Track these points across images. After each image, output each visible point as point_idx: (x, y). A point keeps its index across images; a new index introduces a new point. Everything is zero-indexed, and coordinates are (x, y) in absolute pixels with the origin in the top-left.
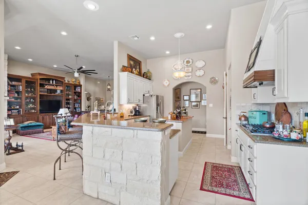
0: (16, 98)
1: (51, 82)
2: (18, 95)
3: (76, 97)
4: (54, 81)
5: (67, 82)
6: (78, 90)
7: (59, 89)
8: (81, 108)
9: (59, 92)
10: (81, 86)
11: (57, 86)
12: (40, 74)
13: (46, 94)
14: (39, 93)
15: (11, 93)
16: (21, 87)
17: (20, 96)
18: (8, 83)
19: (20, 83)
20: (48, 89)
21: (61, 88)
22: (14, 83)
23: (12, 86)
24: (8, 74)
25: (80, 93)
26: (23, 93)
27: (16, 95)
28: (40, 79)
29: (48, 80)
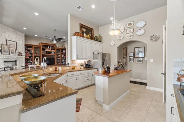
0: (30, 57)
1: (49, 47)
2: (31, 55)
3: (63, 56)
4: (50, 47)
5: (57, 47)
6: (64, 51)
7: (53, 51)
8: (66, 62)
9: (53, 53)
10: (65, 49)
11: (52, 50)
12: (42, 43)
13: (45, 54)
14: (42, 54)
15: (27, 54)
16: (32, 51)
17: (32, 56)
18: (25, 48)
19: (32, 49)
20: (47, 52)
21: (54, 51)
23: (28, 50)
24: (25, 44)
25: (65, 53)
26: (33, 54)
28: (42, 46)
29: (47, 46)
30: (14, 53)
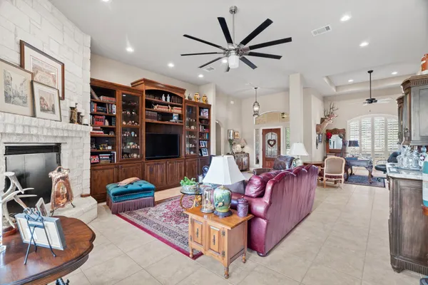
0: (106, 130)
1: (164, 98)
2: (110, 124)
3: (201, 129)
4: (168, 98)
5: (187, 98)
6: (205, 114)
7: (176, 111)
8: (209, 148)
9: (175, 118)
10: (209, 107)
11: (172, 106)
12: (146, 81)
13: (156, 121)
14: (145, 120)
15: (98, 120)
16: (114, 108)
17: (113, 126)
18: (92, 97)
19: (113, 99)
20: (160, 113)
21: (180, 112)
22: (103, 99)
23: (100, 104)
24: (92, 80)
25: (208, 121)
26: (119, 118)
27: (107, 123)
28: (148, 92)
29: (158, 93)
30: (53, 110)
